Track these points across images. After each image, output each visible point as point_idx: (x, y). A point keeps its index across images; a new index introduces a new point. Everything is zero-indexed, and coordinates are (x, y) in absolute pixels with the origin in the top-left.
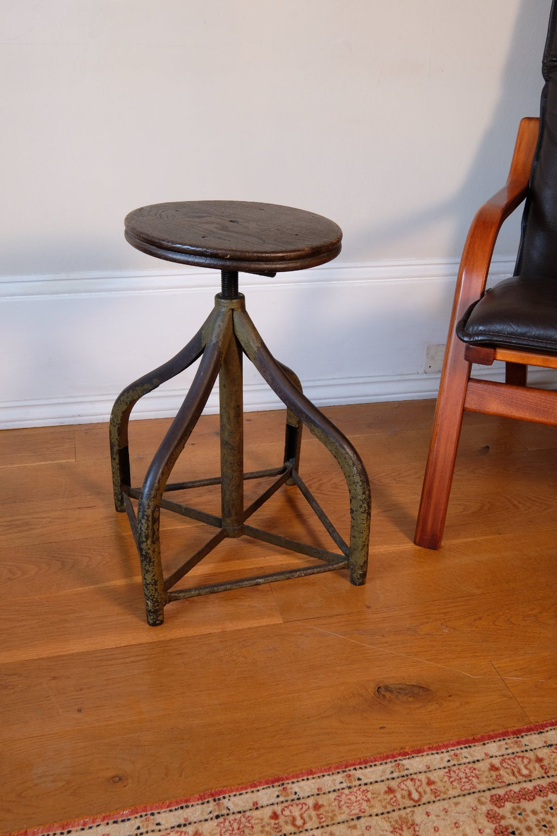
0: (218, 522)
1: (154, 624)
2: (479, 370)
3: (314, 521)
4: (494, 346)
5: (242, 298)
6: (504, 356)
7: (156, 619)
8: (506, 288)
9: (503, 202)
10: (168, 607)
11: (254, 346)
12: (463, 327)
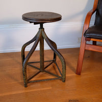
0: (39, 69)
1: (26, 87)
2: (88, 42)
3: (57, 70)
4: (90, 38)
5: (44, 29)
6: (92, 40)
7: (26, 86)
8: (93, 27)
9: (92, 11)
10: (28, 84)
11: (46, 37)
12: (85, 34)
